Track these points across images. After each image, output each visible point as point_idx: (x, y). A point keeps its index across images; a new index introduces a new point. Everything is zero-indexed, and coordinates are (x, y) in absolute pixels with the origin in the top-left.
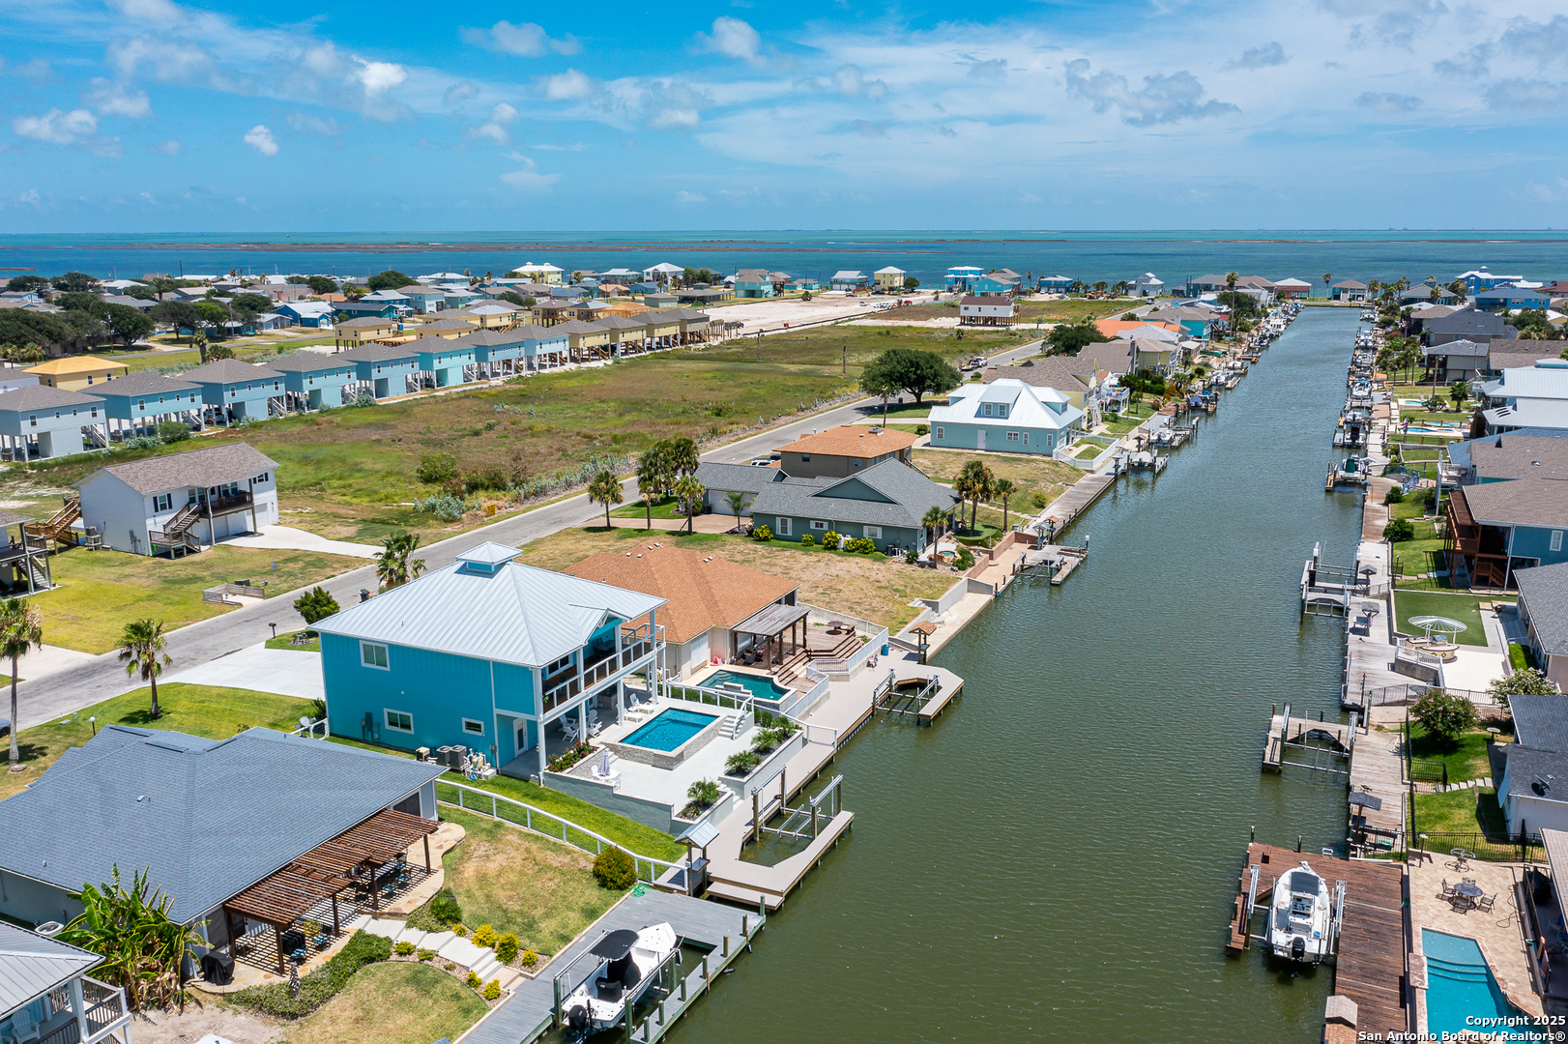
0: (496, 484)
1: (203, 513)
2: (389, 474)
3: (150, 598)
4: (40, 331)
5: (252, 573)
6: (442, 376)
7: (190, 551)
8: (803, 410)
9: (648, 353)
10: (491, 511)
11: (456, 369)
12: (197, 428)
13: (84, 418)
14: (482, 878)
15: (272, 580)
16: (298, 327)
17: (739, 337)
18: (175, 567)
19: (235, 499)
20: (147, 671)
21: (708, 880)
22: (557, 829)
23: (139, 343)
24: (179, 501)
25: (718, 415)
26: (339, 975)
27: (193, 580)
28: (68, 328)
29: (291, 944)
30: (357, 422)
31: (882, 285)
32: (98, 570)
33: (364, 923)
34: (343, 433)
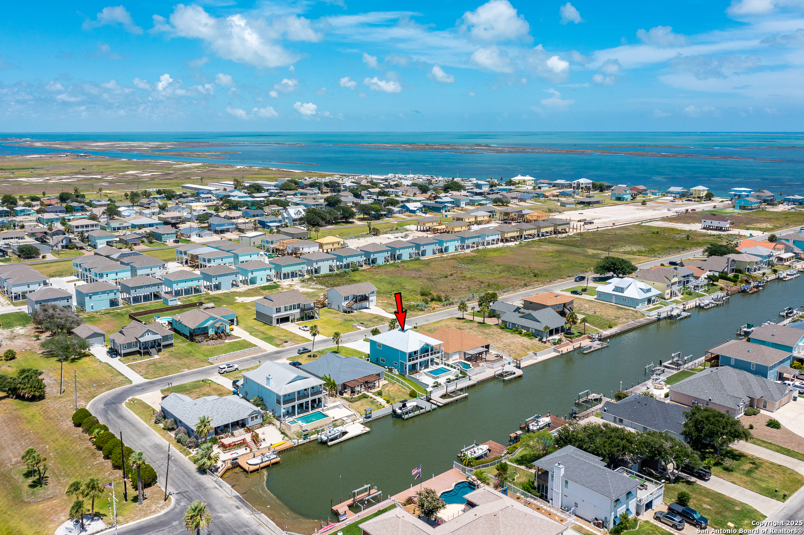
0: (439, 299)
1: (356, 302)
2: (413, 291)
3: (341, 324)
4: (319, 217)
5: (365, 320)
6: (446, 249)
7: (352, 312)
8: (569, 277)
9: (537, 238)
10: (434, 309)
11: (452, 246)
12: (362, 266)
13: (330, 263)
14: (388, 390)
15: (369, 323)
16: (408, 213)
17: (585, 230)
18: (347, 316)
19: (365, 298)
20: (337, 343)
21: (431, 399)
22: (405, 385)
23: (350, 220)
24: (350, 298)
25: (535, 276)
26: (360, 399)
27: (351, 320)
28: (328, 215)
29: (353, 392)
30: (410, 268)
31: (694, 195)
32: (330, 315)
33: (366, 393)
34: (405, 272)
